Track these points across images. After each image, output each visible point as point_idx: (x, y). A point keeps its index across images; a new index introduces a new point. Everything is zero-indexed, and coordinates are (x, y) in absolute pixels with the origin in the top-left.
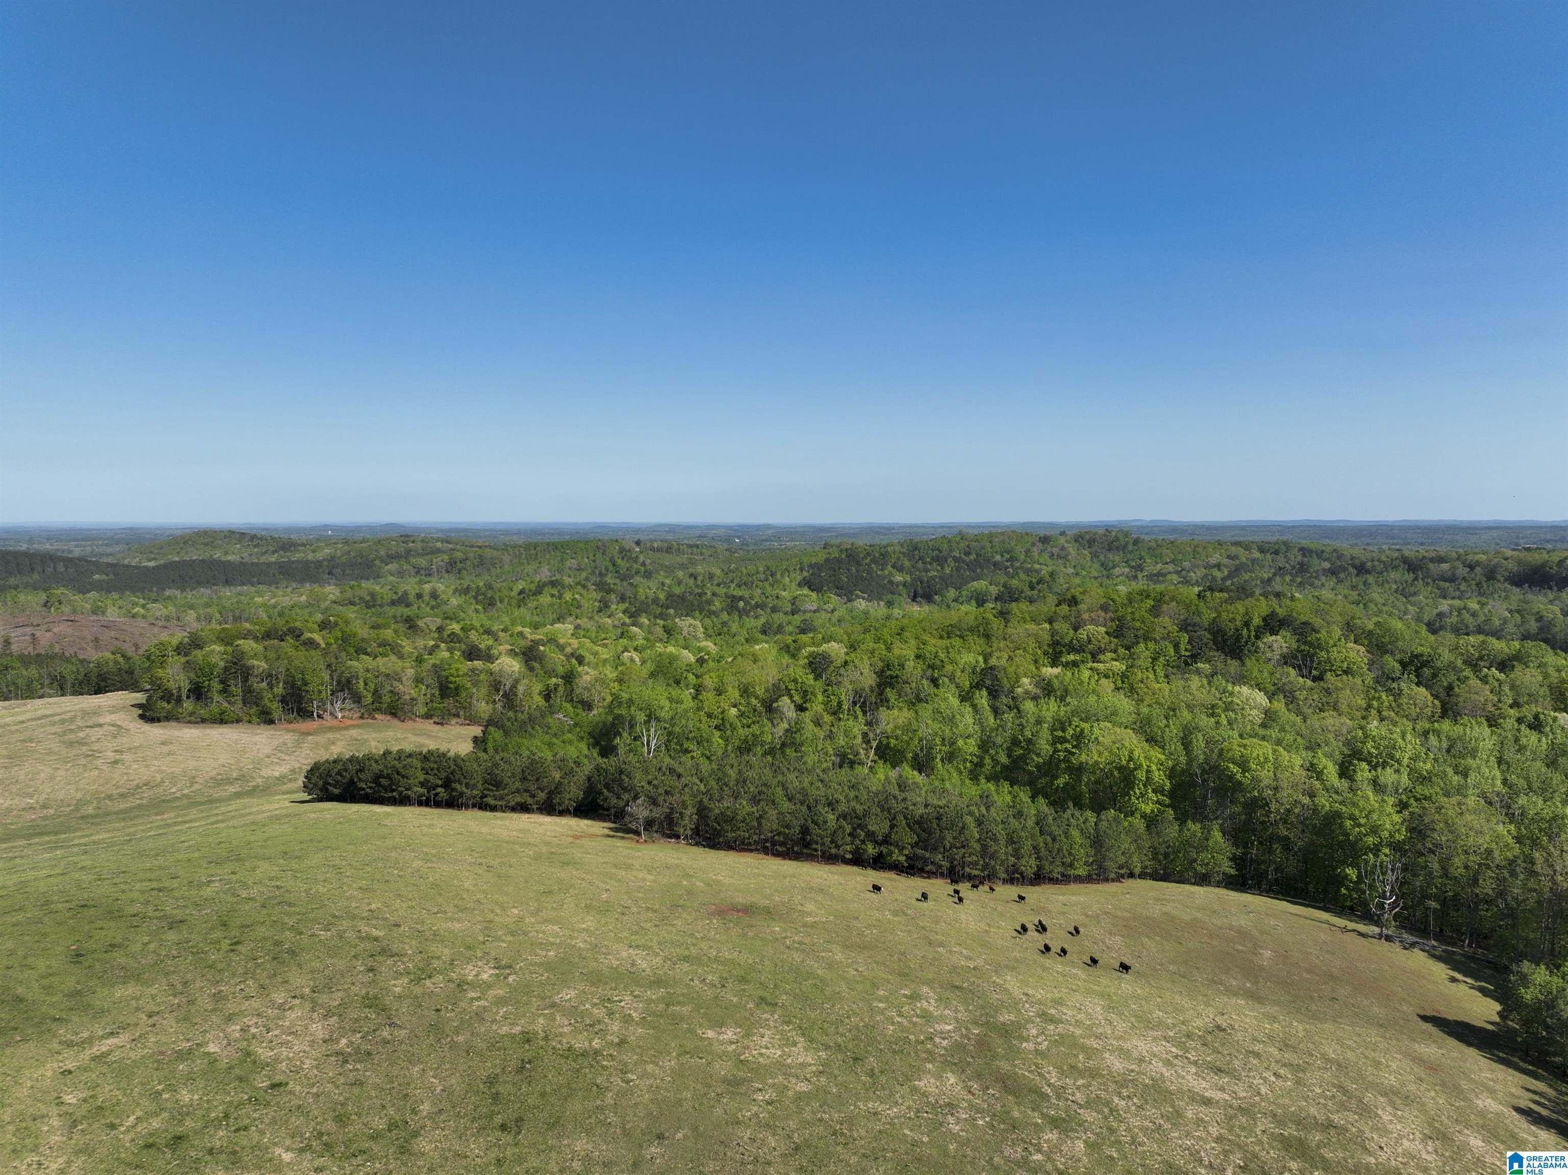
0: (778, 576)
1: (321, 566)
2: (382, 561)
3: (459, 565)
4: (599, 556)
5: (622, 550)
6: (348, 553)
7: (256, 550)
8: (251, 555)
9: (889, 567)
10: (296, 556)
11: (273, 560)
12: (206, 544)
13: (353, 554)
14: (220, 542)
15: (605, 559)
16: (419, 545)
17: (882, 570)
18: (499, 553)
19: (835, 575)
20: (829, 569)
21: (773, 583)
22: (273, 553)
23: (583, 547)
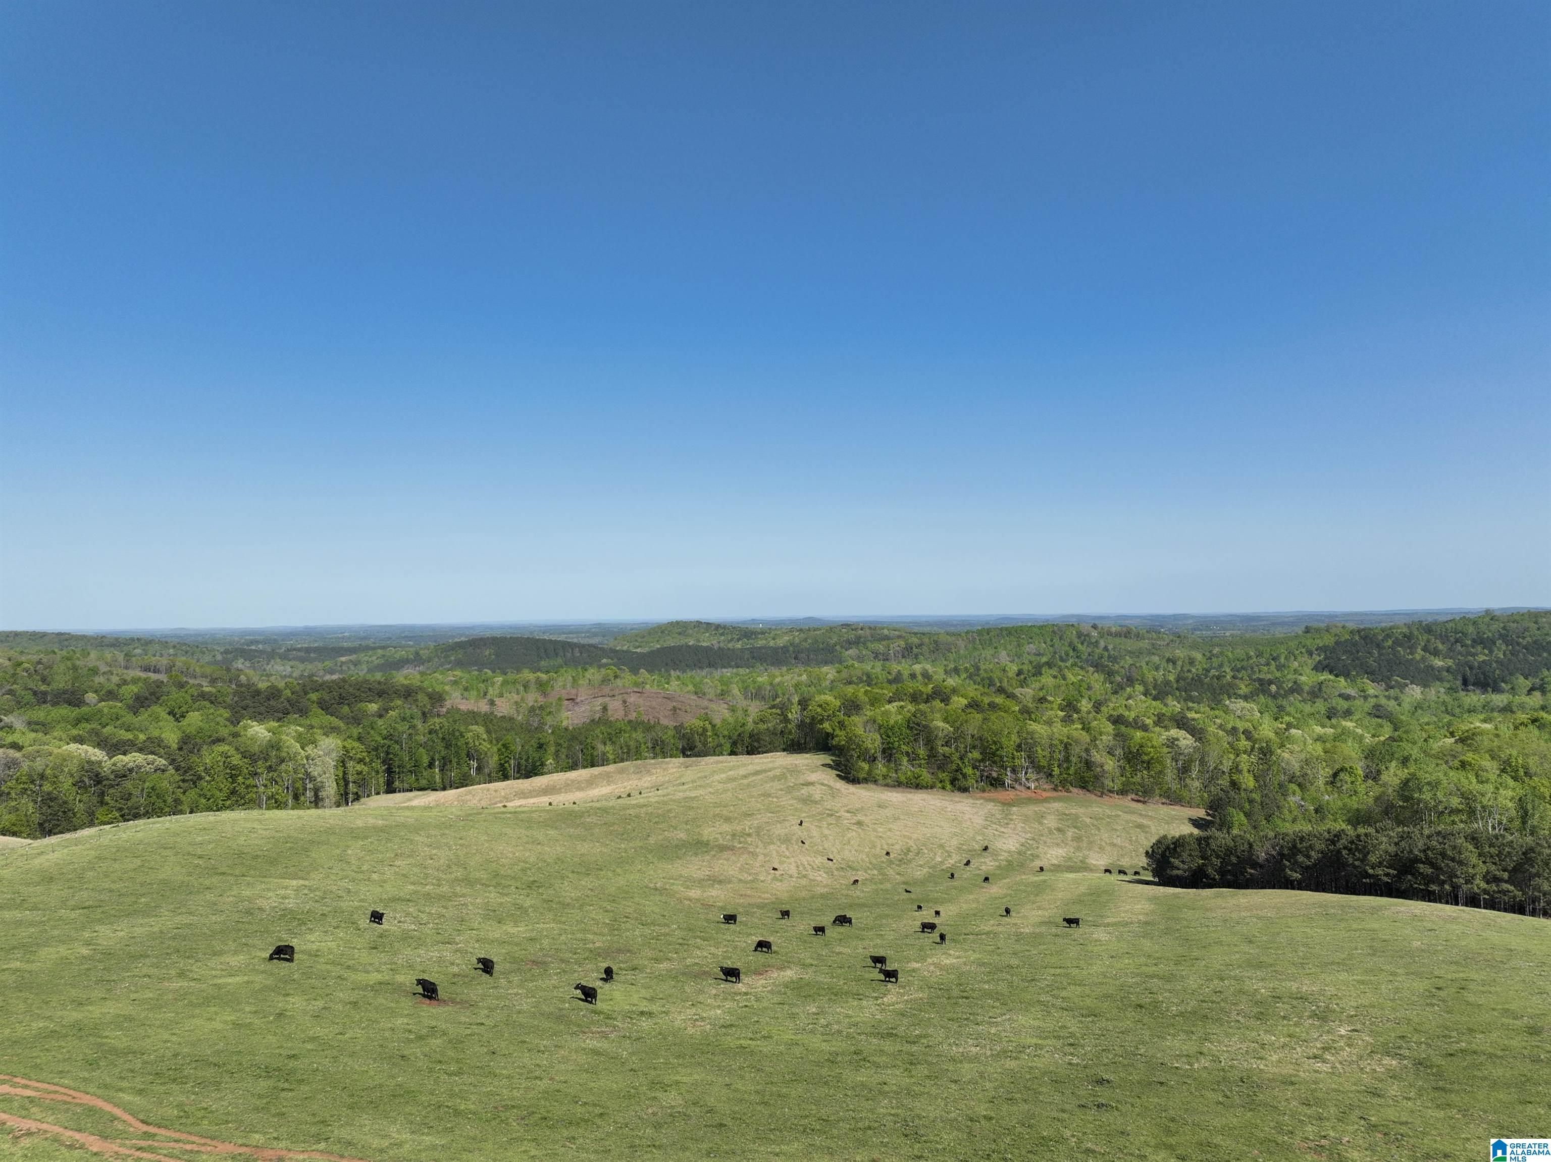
0: (1282, 660)
1: (788, 651)
2: (842, 647)
3: (915, 650)
4: (1056, 640)
5: (1080, 635)
6: (805, 640)
7: (723, 638)
8: (719, 642)
9: (1419, 650)
10: (760, 643)
11: (739, 646)
12: (680, 634)
13: (809, 641)
14: (691, 631)
15: (1063, 644)
16: (868, 632)
17: (1412, 653)
18: (953, 638)
19: (1358, 659)
20: (1345, 652)
21: (1279, 668)
22: (738, 640)
23: (1038, 632)
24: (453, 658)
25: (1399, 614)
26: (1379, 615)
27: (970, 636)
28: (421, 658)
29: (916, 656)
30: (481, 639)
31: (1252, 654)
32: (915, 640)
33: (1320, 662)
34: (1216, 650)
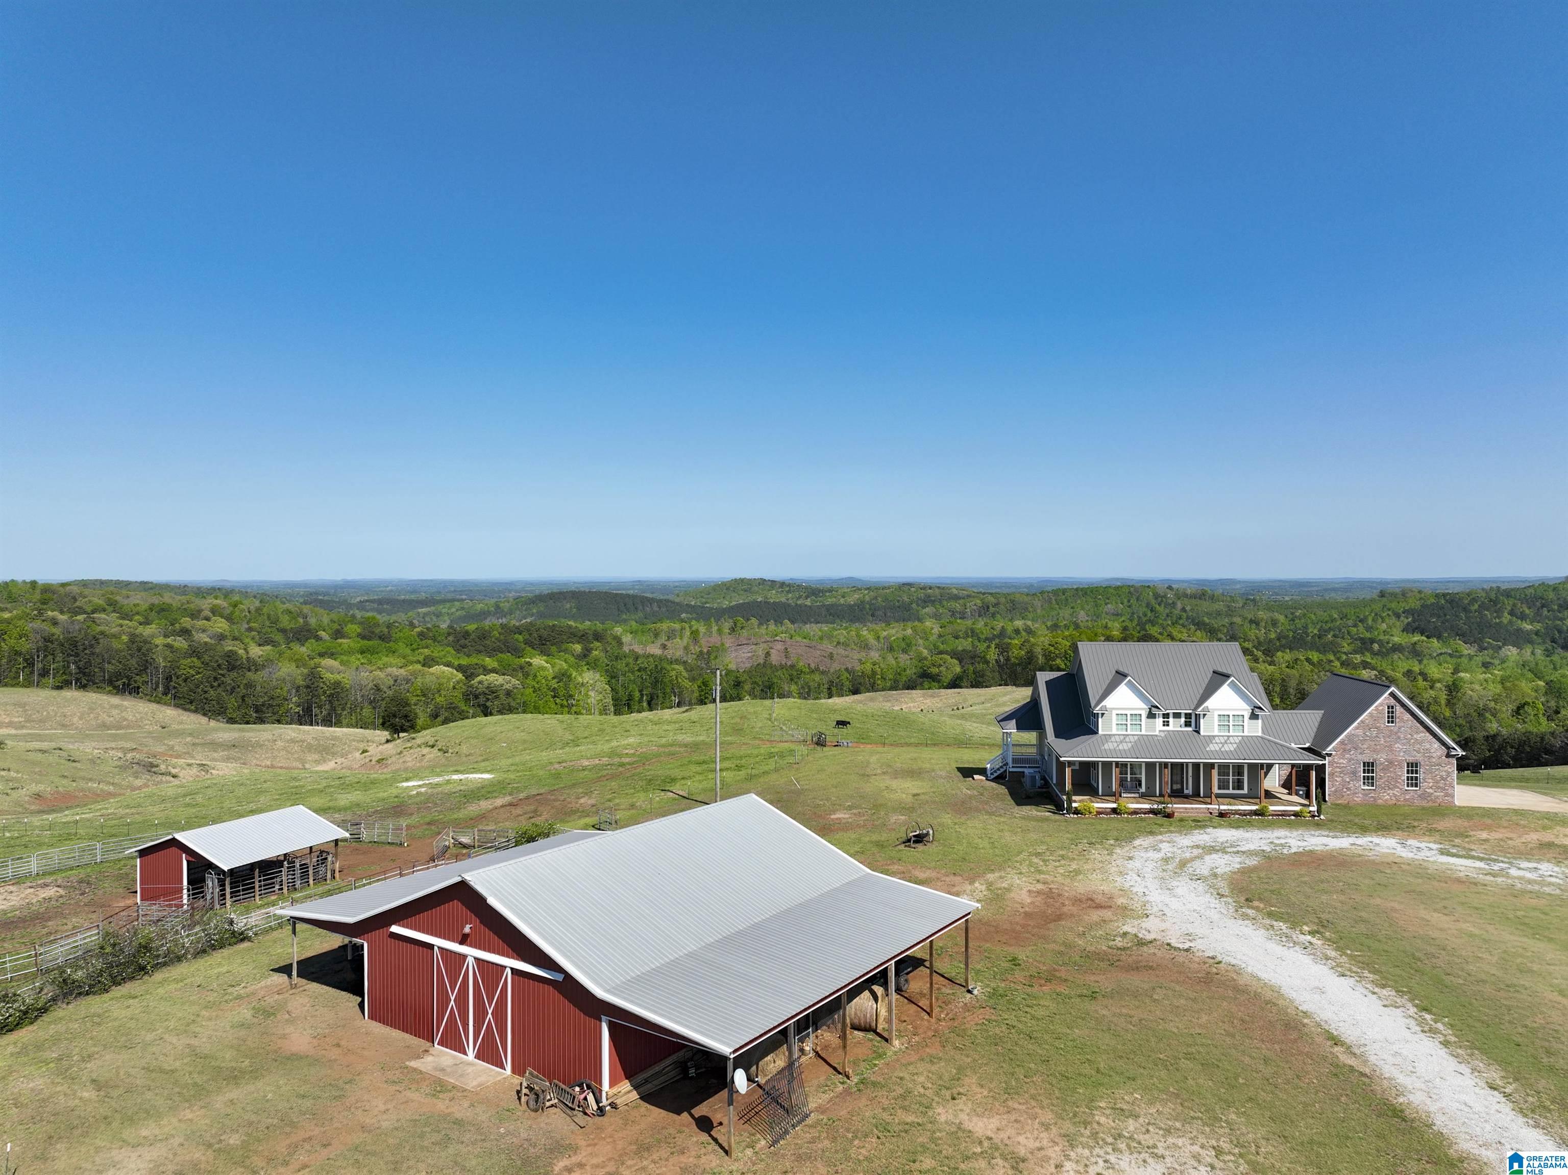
4: (1133, 601)
5: (1157, 596)
6: (877, 598)
8: (788, 599)
9: (1506, 614)
11: (809, 603)
12: (745, 590)
13: (881, 599)
15: (1141, 605)
17: (1500, 617)
18: (1030, 598)
19: (1447, 621)
20: (1432, 615)
21: (1369, 629)
22: (807, 597)
23: (1115, 592)
24: (535, 611)
25: (1453, 582)
26: (1431, 582)
27: (1045, 595)
28: (503, 611)
29: (993, 615)
30: (561, 593)
31: (1336, 616)
32: (991, 599)
33: (1408, 624)
34: (1298, 613)
